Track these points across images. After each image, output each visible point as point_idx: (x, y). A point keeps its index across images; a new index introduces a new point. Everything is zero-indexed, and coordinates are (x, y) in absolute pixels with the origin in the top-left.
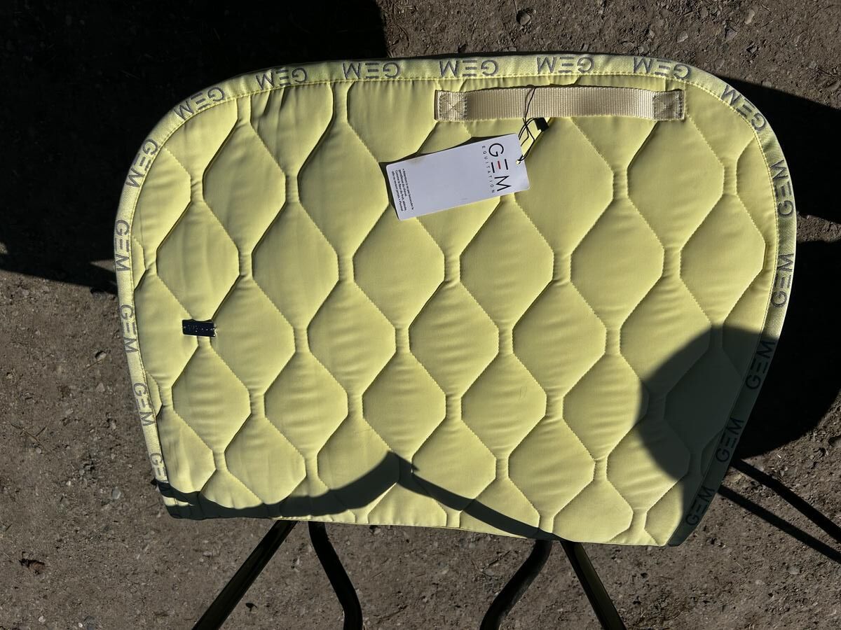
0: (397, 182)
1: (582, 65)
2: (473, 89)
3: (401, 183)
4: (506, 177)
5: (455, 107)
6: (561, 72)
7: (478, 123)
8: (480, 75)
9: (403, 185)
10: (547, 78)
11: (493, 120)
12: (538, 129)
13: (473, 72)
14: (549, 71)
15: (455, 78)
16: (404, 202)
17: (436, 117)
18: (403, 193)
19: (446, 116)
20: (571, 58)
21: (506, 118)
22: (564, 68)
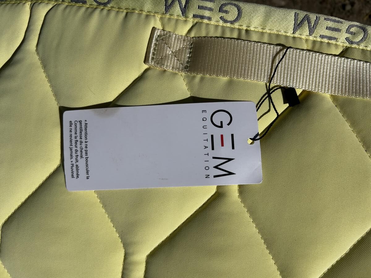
0: (73, 135)
1: (352, 33)
2: (203, 34)
3: (78, 139)
4: (230, 160)
5: (176, 54)
6: (322, 37)
7: (202, 79)
8: (216, 20)
9: (81, 142)
10: (304, 41)
11: (224, 79)
12: (285, 103)
13: (207, 13)
14: (307, 33)
15: (182, 18)
16: (77, 166)
17: (146, 61)
18: (79, 153)
19: (160, 61)
20: (338, 22)
21: (242, 79)
22: (328, 33)
